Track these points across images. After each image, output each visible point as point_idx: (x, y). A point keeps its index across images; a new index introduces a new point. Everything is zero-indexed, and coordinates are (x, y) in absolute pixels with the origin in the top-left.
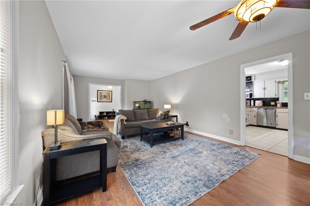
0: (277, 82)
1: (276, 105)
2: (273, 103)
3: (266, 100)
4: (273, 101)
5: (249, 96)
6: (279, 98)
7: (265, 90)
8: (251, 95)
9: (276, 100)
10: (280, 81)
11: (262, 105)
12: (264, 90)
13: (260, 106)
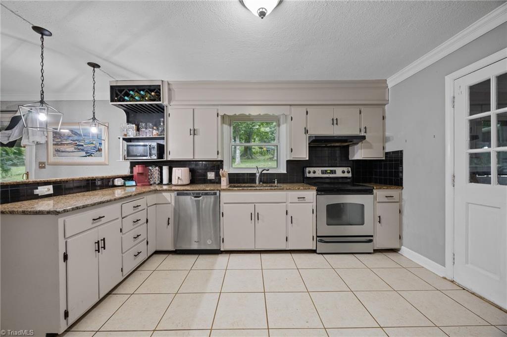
0: (221, 116)
1: (218, 181)
2: (211, 175)
3: (198, 167)
4: (211, 170)
5: (155, 152)
6: (223, 161)
7: (196, 136)
8: (161, 149)
9: (217, 165)
10: (226, 114)
11: (188, 182)
12: (192, 136)
13: (185, 183)
